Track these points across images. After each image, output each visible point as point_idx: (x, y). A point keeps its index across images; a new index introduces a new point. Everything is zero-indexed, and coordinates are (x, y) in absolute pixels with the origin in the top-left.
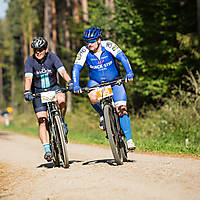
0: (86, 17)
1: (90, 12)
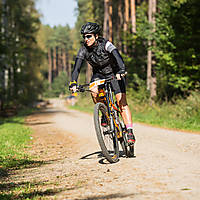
0: (134, 30)
1: (137, 26)
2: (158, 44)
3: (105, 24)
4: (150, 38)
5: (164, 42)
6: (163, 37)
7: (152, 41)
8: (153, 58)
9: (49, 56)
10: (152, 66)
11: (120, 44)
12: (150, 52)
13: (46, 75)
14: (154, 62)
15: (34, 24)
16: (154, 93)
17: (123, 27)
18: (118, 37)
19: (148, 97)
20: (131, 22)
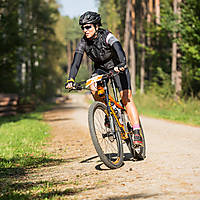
2: (184, 36)
3: (128, 15)
4: (175, 30)
5: (190, 34)
6: (189, 28)
7: (178, 33)
8: (178, 51)
9: (69, 49)
10: (178, 59)
11: (143, 36)
12: (175, 45)
13: (65, 69)
14: (179, 55)
15: (52, 15)
16: (179, 88)
17: (146, 18)
18: (141, 29)
19: (172, 93)
20: (155, 13)
